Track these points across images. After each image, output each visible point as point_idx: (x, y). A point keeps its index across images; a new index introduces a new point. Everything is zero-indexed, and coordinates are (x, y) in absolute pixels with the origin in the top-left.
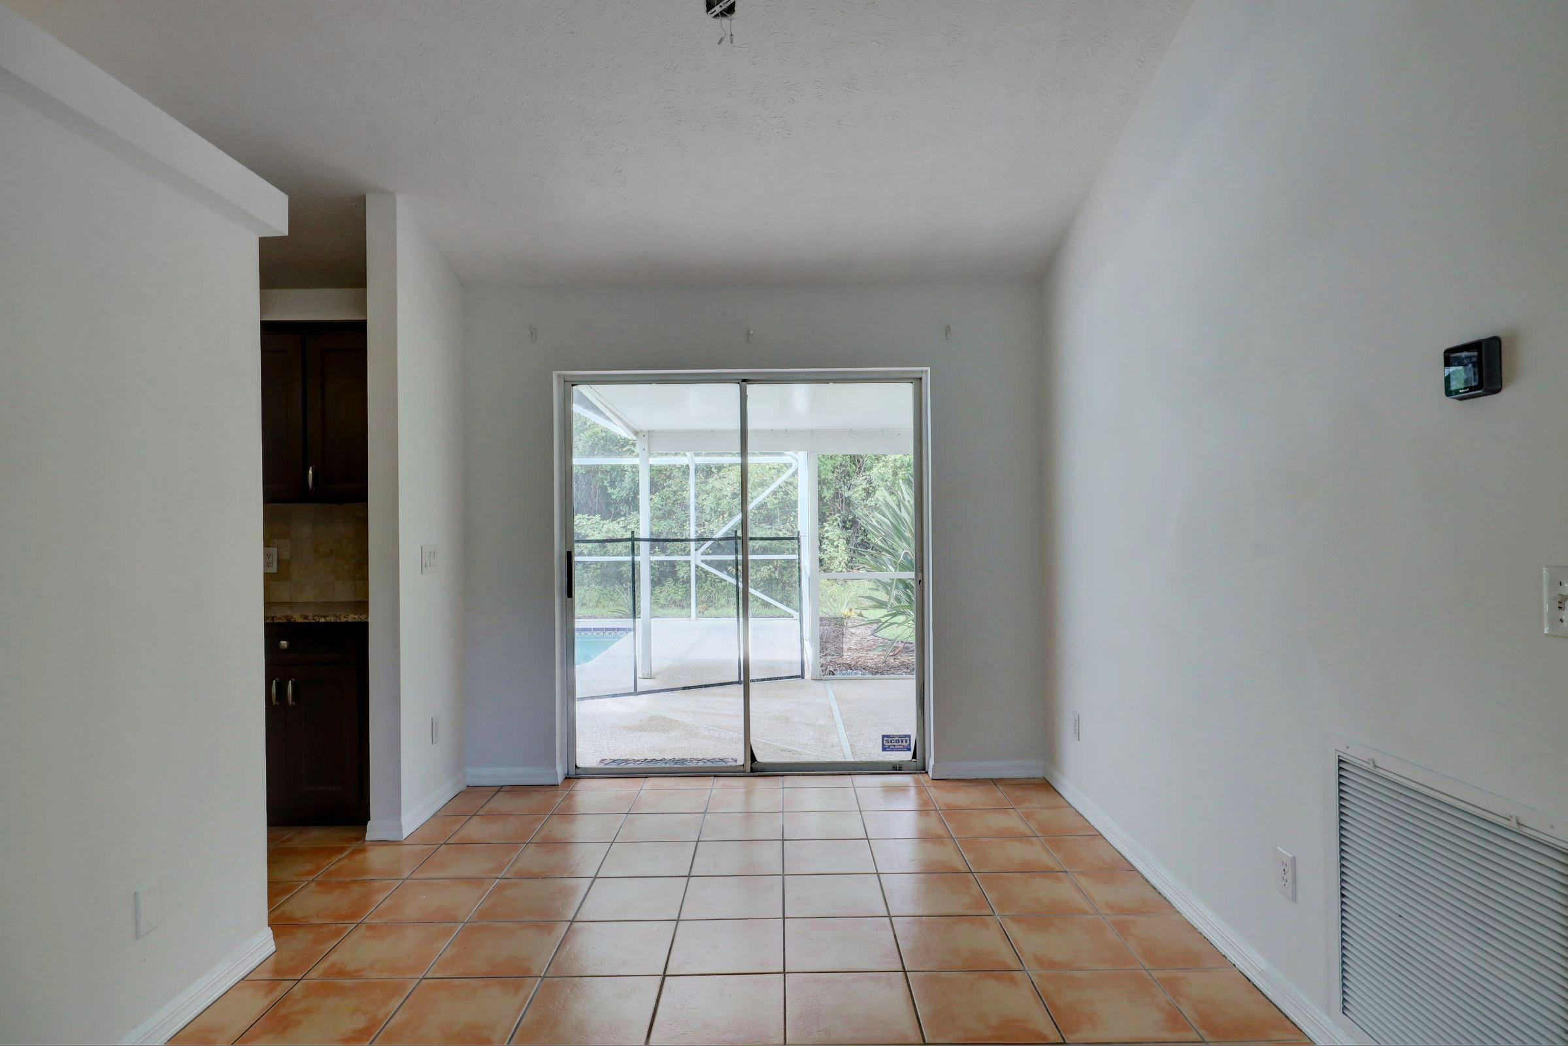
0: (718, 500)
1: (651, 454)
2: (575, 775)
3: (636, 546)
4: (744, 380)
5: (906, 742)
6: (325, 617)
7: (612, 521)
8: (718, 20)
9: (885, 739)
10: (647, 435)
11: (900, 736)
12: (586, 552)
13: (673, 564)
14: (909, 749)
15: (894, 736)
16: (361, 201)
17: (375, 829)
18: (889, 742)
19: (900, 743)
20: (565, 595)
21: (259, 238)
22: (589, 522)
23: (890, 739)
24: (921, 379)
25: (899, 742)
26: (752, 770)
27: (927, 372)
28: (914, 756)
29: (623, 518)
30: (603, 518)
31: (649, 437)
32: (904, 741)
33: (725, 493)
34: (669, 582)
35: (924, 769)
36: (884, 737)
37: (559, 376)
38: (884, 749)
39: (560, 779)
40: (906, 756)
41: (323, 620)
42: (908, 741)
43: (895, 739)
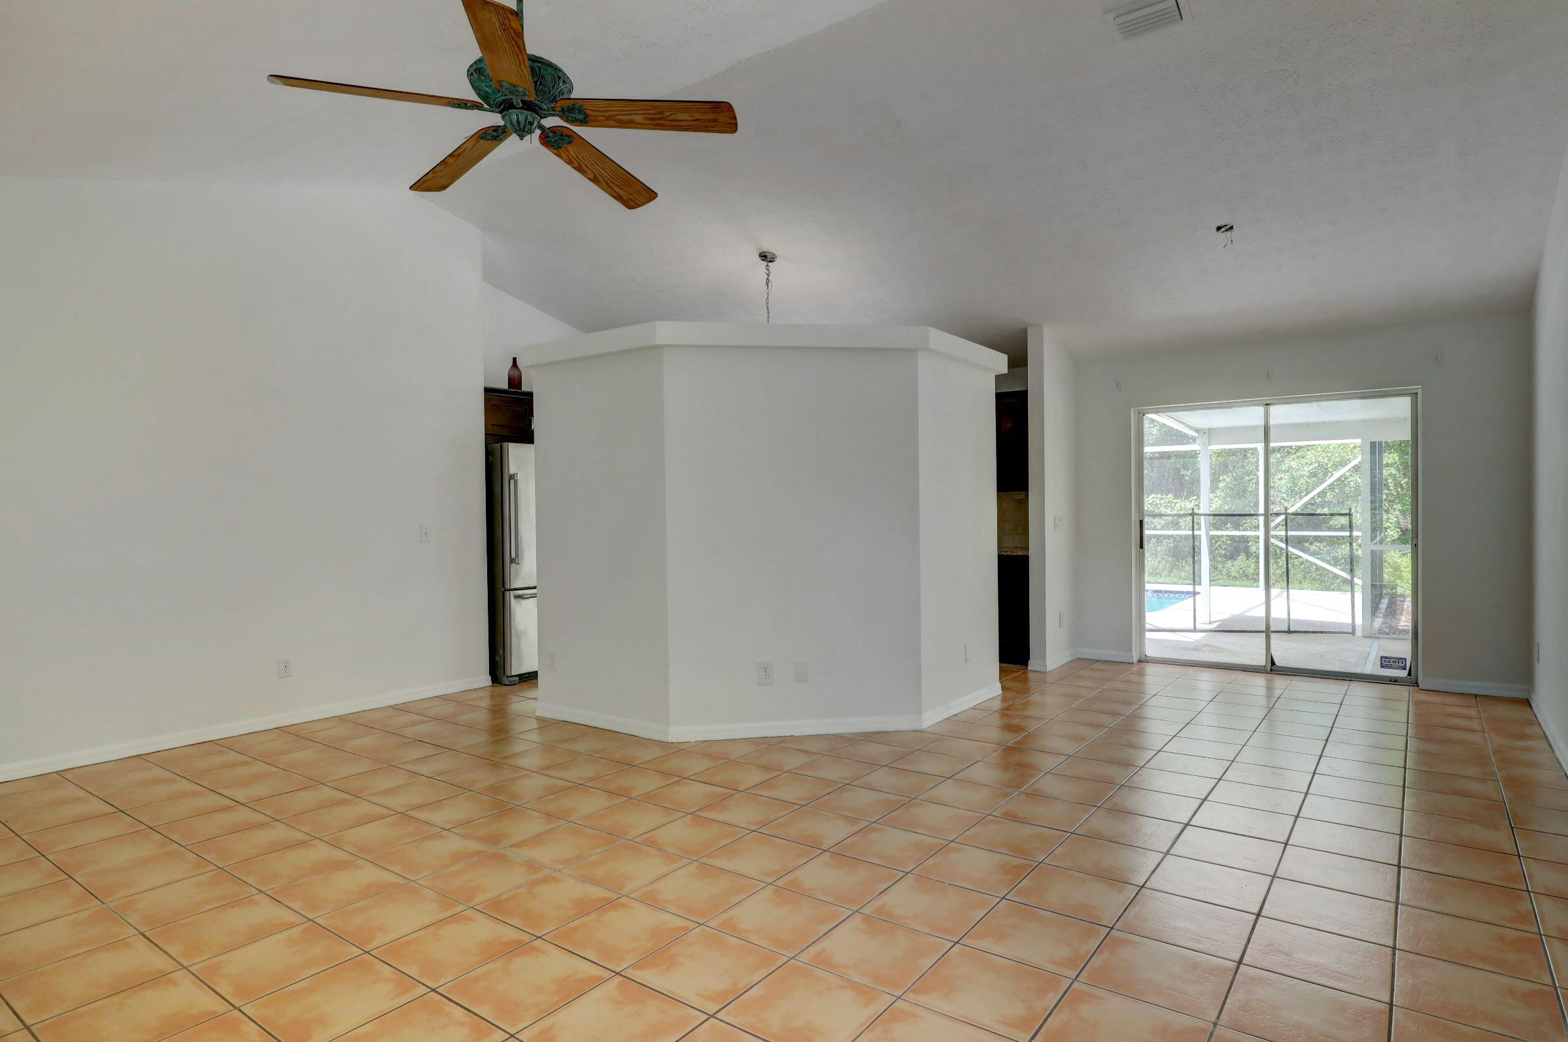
0: (1294, 480)
1: (1209, 445)
2: (1144, 660)
3: (1195, 521)
4: (1267, 404)
5: (1402, 663)
6: (1006, 552)
7: (1185, 499)
8: (1224, 233)
9: (1383, 659)
10: (1207, 432)
11: (1397, 658)
12: (1158, 527)
13: (1245, 539)
14: (1405, 669)
15: (1391, 658)
16: (1025, 331)
17: (1033, 664)
18: (1386, 662)
19: (1397, 664)
20: (1139, 547)
21: (996, 376)
22: (1163, 501)
23: (1388, 660)
24: (1417, 393)
25: (1396, 662)
26: (1271, 670)
27: (1419, 389)
28: (1409, 674)
29: (1195, 498)
30: (1176, 497)
31: (1209, 433)
32: (1400, 663)
33: (1304, 473)
34: (1242, 557)
35: (1417, 683)
36: (1382, 657)
37: (1135, 410)
38: (1382, 666)
39: (1135, 660)
40: (1403, 674)
41: (1005, 554)
42: (1404, 663)
43: (1392, 660)
